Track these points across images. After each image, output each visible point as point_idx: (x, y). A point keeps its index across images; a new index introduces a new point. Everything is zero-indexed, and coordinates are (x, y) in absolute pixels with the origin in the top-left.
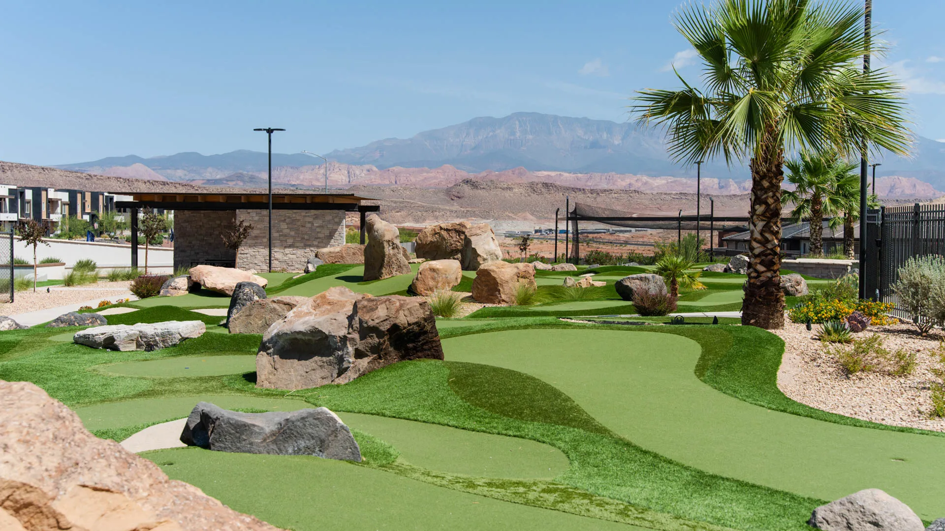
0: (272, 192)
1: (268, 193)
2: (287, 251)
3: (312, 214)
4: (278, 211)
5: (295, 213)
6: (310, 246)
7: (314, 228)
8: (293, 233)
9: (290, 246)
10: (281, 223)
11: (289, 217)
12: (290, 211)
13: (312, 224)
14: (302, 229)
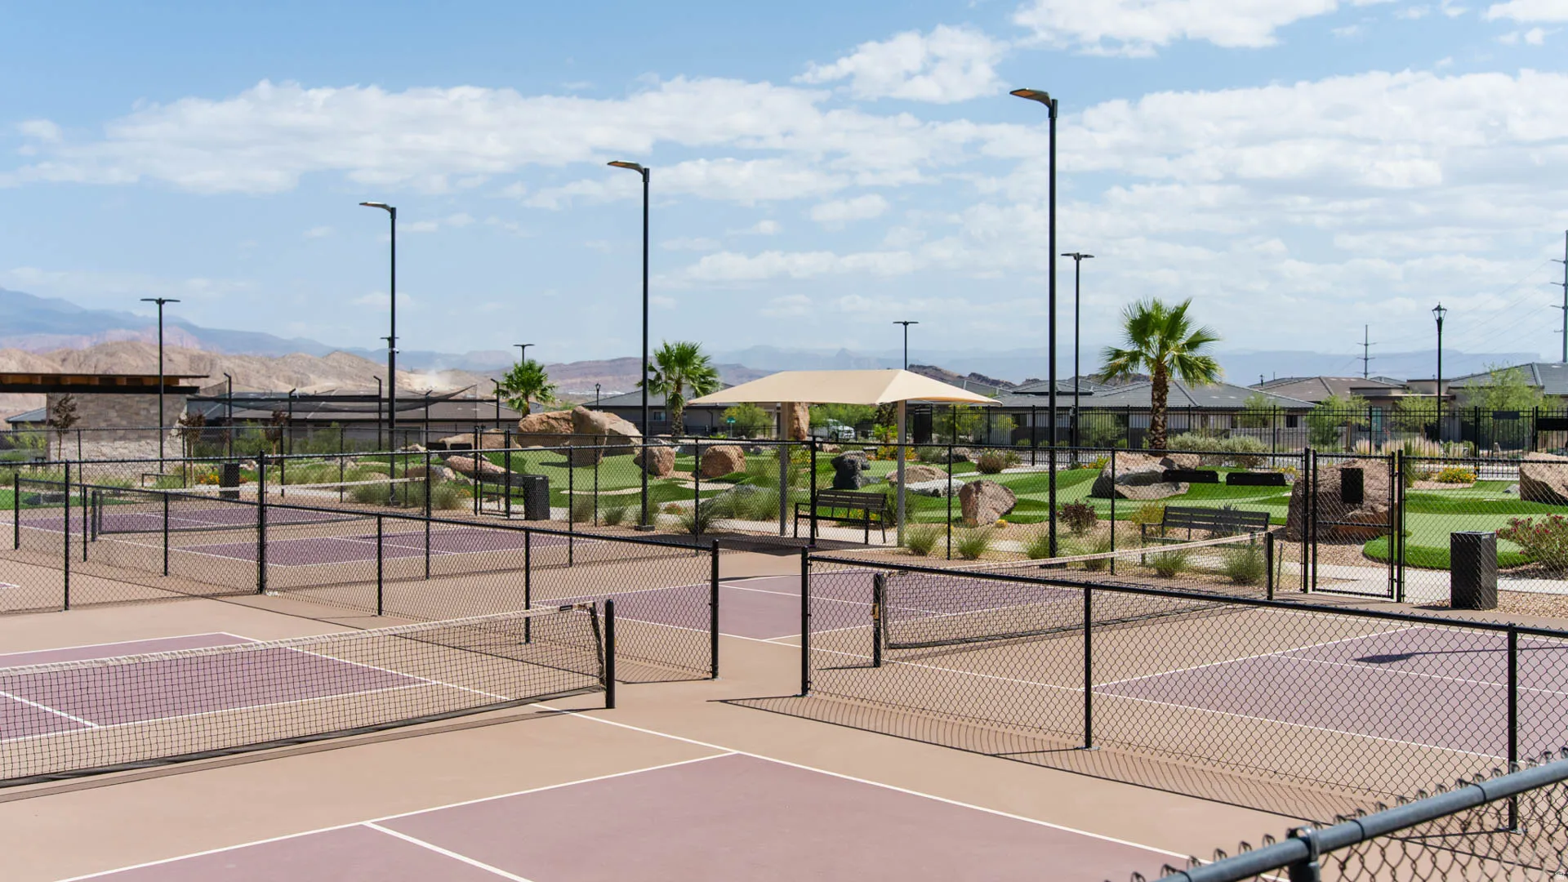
0: (164, 374)
2: (118, 444)
4: (105, 395)
5: (128, 398)
6: (145, 437)
7: (150, 416)
8: (124, 423)
9: (121, 439)
10: (110, 410)
11: (119, 403)
12: (120, 395)
13: (148, 411)
14: (135, 417)
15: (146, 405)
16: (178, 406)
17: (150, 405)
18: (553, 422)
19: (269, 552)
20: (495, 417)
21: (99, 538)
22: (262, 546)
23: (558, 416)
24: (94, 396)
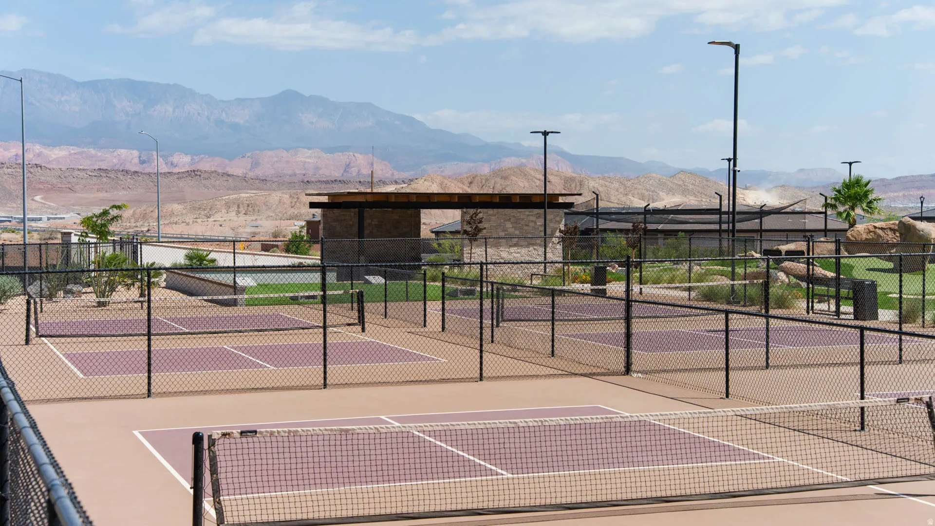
0: (547, 192)
1: (543, 192)
2: (512, 250)
3: (535, 213)
4: (503, 210)
5: (520, 212)
6: (533, 245)
7: (537, 227)
8: (517, 232)
9: (515, 245)
10: (507, 223)
11: (514, 216)
12: (515, 210)
13: (535, 223)
14: (525, 228)
15: (533, 219)
16: (558, 219)
17: (537, 218)
18: (877, 230)
19: (634, 339)
20: (823, 227)
21: (501, 325)
22: (628, 335)
23: (884, 227)
24: (495, 210)
